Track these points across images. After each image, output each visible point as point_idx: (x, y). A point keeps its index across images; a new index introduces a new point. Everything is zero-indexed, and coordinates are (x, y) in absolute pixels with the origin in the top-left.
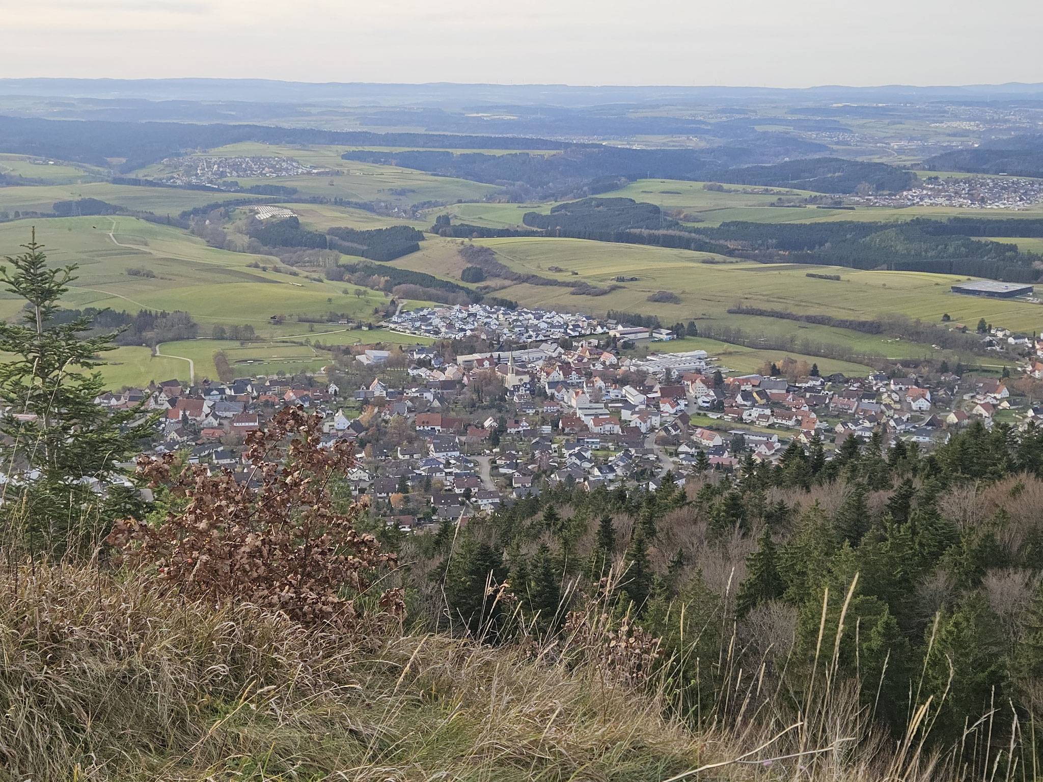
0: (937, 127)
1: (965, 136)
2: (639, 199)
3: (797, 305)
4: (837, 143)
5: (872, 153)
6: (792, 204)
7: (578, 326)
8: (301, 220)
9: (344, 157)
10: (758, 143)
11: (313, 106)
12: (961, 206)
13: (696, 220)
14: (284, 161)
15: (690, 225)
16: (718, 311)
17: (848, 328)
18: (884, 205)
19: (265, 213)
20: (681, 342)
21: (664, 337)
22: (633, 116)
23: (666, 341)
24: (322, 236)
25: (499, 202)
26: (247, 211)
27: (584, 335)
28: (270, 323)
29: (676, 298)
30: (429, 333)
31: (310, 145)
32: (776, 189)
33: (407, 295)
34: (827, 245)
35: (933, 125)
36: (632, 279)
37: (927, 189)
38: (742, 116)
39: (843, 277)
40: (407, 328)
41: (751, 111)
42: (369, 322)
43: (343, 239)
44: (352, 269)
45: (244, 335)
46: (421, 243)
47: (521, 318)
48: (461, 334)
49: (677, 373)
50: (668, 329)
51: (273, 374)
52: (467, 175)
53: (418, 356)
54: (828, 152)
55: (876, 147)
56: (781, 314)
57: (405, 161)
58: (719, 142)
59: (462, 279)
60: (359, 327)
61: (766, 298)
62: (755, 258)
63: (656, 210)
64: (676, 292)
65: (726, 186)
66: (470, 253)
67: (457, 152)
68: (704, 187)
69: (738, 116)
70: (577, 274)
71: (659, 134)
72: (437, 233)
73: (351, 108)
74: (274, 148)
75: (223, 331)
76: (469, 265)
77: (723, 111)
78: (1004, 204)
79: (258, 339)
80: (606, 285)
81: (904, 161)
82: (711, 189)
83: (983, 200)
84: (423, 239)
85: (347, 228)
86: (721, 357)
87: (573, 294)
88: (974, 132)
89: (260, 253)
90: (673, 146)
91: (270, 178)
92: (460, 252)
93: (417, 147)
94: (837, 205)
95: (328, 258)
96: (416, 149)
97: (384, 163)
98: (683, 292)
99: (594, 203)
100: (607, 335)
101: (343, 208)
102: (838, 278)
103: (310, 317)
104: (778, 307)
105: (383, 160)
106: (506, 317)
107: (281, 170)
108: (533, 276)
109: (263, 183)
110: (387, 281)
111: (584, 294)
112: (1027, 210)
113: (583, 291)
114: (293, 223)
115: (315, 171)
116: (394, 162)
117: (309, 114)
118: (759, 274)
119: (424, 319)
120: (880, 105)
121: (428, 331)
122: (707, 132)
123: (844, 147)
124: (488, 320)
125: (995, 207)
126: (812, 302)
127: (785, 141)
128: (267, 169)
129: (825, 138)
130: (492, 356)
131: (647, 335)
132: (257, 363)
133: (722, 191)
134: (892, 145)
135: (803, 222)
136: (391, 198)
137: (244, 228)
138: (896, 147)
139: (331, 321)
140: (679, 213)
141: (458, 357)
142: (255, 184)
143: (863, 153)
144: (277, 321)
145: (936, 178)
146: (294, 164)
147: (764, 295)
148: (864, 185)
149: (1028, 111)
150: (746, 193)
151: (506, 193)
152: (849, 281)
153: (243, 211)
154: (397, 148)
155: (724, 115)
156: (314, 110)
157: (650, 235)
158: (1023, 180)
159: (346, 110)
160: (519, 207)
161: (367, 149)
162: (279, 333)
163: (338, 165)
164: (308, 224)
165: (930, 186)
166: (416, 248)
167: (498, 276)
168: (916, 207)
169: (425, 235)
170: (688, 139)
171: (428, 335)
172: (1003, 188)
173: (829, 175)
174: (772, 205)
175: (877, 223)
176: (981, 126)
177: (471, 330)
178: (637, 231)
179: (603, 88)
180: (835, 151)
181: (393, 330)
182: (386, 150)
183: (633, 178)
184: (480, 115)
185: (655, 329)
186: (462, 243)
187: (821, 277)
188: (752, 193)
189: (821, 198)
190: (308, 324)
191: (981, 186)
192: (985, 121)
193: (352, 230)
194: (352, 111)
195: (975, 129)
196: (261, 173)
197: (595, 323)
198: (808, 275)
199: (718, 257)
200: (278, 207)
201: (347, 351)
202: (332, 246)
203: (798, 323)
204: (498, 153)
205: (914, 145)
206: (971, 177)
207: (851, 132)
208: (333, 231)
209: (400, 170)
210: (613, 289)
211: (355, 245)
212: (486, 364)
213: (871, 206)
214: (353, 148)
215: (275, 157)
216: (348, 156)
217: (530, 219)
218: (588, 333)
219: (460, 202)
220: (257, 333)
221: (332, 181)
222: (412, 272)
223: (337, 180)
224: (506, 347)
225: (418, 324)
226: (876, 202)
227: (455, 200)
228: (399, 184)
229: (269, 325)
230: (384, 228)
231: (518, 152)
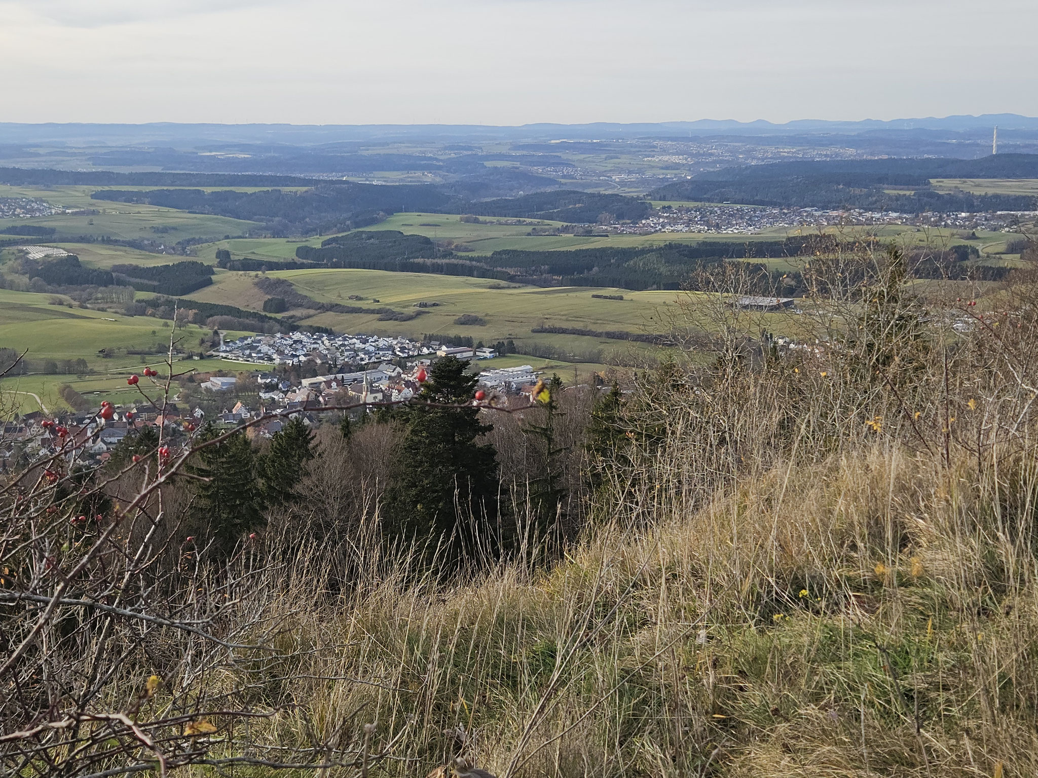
0: (650, 161)
1: (677, 169)
2: (408, 232)
3: (595, 323)
4: (564, 177)
5: (597, 185)
6: (547, 233)
7: (405, 348)
8: (80, 258)
9: (93, 197)
10: (491, 177)
11: (41, 147)
12: (699, 232)
13: (466, 250)
14: (33, 202)
15: (464, 254)
16: (523, 331)
17: (645, 341)
18: (630, 233)
19: (37, 253)
20: (504, 359)
21: (488, 355)
22: (365, 153)
23: (490, 359)
24: (107, 273)
25: (265, 237)
26: (16, 252)
27: (412, 356)
28: (99, 356)
29: (481, 320)
30: (263, 359)
31: (55, 186)
32: (528, 220)
33: (224, 326)
34: (595, 269)
35: (646, 159)
36: (434, 305)
37: (663, 217)
38: (470, 153)
39: (625, 297)
40: (239, 356)
41: (476, 148)
42: (200, 352)
43: (129, 275)
44: (154, 304)
45: (78, 368)
46: (213, 277)
47: (346, 343)
48: (296, 360)
49: (515, 386)
50: (489, 347)
51: (130, 403)
52: (225, 212)
53: (264, 381)
54: (557, 186)
55: (600, 180)
56: (582, 331)
57: (159, 199)
58: (454, 177)
59: (265, 310)
60: (190, 357)
61: (564, 318)
62: (534, 283)
63: (427, 241)
64: (480, 315)
65: (481, 218)
66: (266, 286)
67: (208, 190)
68: (461, 220)
69: (465, 153)
70: (378, 301)
71: (394, 170)
72: (225, 268)
73: (79, 148)
74: (16, 189)
75: (55, 365)
76: (269, 297)
77: (451, 148)
78: (737, 229)
79: (92, 373)
80: (411, 310)
81: (629, 192)
82: (467, 221)
83: (718, 227)
84: (213, 273)
85: (131, 265)
86: (546, 371)
87: (381, 320)
88: (684, 165)
89: (45, 292)
90: (411, 182)
91: (24, 219)
92: (256, 284)
93: (165, 186)
94: (588, 233)
95: (122, 295)
96: (165, 188)
97: (137, 202)
98: (486, 315)
99: (364, 236)
100: (434, 356)
101: (112, 247)
102: (621, 298)
103: (137, 349)
104: (579, 326)
105: (135, 199)
106: (332, 342)
107: (33, 210)
108: (337, 305)
109: (19, 224)
110: (195, 314)
111: (391, 319)
112: (759, 234)
113: (390, 317)
114: (72, 261)
115: (70, 211)
116: (147, 200)
117: (38, 155)
118: (549, 296)
119: (251, 347)
120: (595, 141)
121: (259, 358)
122: (439, 168)
123: (571, 181)
124: (315, 346)
125: (730, 232)
126: (607, 320)
127: (516, 176)
128: (18, 210)
129: (550, 172)
130: (336, 378)
131: (471, 354)
132: (104, 394)
133: (478, 223)
134: (614, 178)
135: (569, 249)
136: (155, 236)
137: (20, 268)
138: (617, 180)
139: (161, 353)
140: (450, 244)
141: (303, 381)
142: (10, 225)
143: (589, 186)
144: (106, 354)
145: (670, 207)
146: (44, 204)
147: (563, 315)
148: (605, 215)
149: (727, 146)
150: (500, 224)
151: (266, 229)
152: (632, 300)
153: (11, 252)
154: (144, 187)
155: (452, 152)
156: (41, 151)
157: (433, 265)
158: (745, 207)
159: (74, 150)
160: (288, 242)
161: (114, 188)
162: (112, 366)
163: (91, 205)
164: (89, 262)
165: (665, 215)
166: (210, 283)
167: (301, 306)
168: (659, 233)
169: (215, 269)
170: (423, 174)
171: (261, 361)
172: (732, 215)
173: (571, 207)
174: (529, 234)
175: (635, 248)
176: (689, 159)
177: (305, 355)
178: (420, 260)
179: (327, 127)
180: (562, 184)
181: (225, 358)
182: (135, 189)
183: (390, 212)
184: (213, 154)
185: (478, 348)
186: (257, 276)
187: (606, 297)
188: (506, 224)
189: (573, 228)
190: (139, 356)
191: (711, 214)
192: (691, 155)
193: (137, 266)
194: (80, 151)
195: (684, 162)
196: (14, 214)
197: (418, 345)
198: (594, 296)
199: (503, 283)
200: (48, 247)
201: (191, 379)
202: (120, 283)
203: (600, 339)
204: (250, 190)
205: (633, 177)
206: (700, 206)
207: (574, 166)
208: (117, 268)
209: (155, 208)
210: (418, 314)
211: (146, 282)
212: (334, 384)
213: (619, 233)
214: (99, 188)
215: (22, 198)
216: (96, 196)
217: (303, 252)
218: (416, 354)
219: (227, 237)
220: (90, 366)
221: (91, 220)
222: (215, 305)
223: (96, 220)
224: (347, 369)
225: (247, 352)
226: (623, 230)
227: (222, 237)
228: (158, 222)
229: (99, 359)
230: (171, 264)
231: (270, 189)
